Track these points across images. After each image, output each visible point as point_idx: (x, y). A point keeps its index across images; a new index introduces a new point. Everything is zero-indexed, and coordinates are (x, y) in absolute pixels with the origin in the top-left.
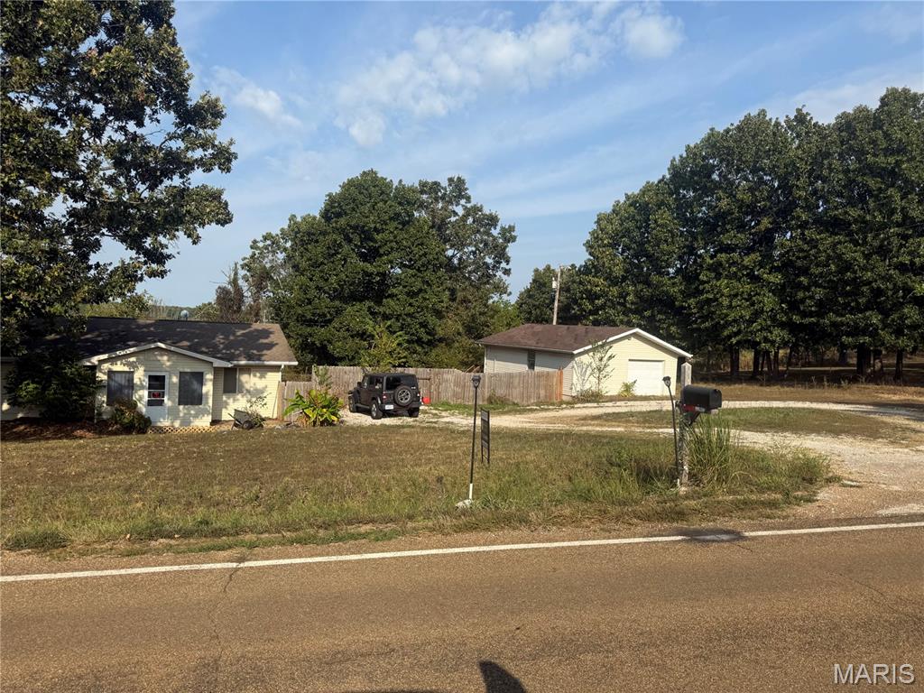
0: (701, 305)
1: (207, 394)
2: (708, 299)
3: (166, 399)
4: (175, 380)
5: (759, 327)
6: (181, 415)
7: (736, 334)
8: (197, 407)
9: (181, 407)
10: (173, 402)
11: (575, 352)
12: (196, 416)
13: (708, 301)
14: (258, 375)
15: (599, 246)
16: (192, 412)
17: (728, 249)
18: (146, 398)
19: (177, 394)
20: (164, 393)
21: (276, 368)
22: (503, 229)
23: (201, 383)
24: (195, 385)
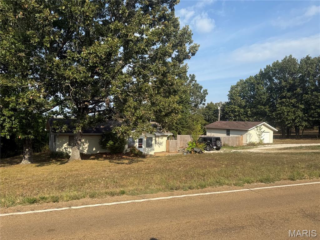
0: (277, 115)
1: (153, 144)
2: (279, 113)
3: (143, 146)
4: (145, 140)
5: (297, 121)
6: (147, 150)
7: (289, 123)
8: (151, 148)
9: (147, 148)
10: (145, 146)
11: (249, 130)
12: (150, 151)
13: (280, 114)
14: (161, 138)
15: (235, 96)
16: (150, 150)
17: (285, 97)
18: (138, 146)
19: (146, 144)
20: (142, 144)
21: (166, 136)
22: (204, 90)
23: (152, 141)
24: (150, 141)
